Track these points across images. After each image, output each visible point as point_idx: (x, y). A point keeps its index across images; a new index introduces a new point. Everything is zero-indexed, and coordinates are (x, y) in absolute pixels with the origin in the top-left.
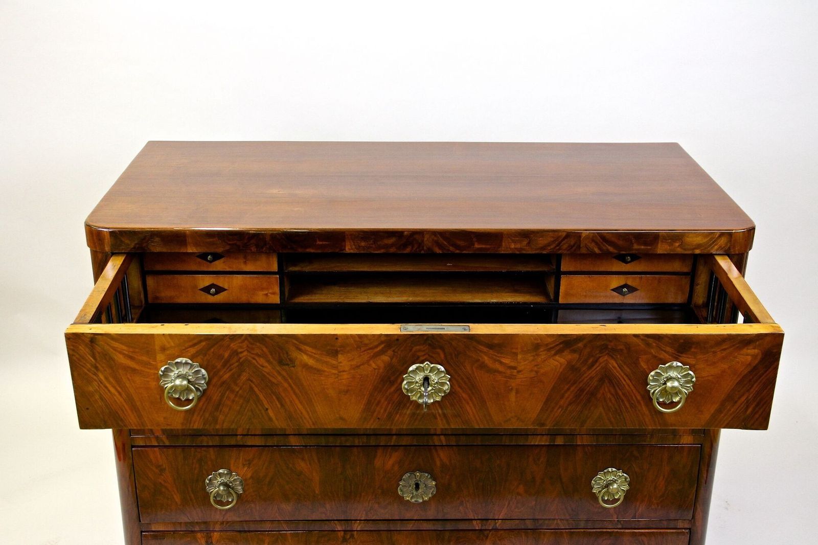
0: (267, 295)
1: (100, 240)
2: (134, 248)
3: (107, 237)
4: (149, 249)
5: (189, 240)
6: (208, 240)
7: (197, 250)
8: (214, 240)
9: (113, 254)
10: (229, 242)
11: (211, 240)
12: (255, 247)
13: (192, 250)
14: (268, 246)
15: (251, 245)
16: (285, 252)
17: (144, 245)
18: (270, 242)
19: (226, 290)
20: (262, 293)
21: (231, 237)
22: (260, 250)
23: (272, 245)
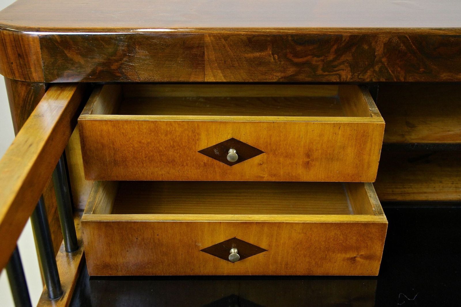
0: (353, 259)
1: (20, 56)
2: (93, 73)
3: (36, 49)
4: (122, 73)
5: (210, 55)
6: (251, 55)
7: (225, 77)
8: (263, 54)
9: (49, 86)
10: (296, 60)
11: (257, 54)
12: (349, 68)
13: (214, 76)
14: (377, 68)
15: (342, 66)
16: (410, 79)
17: (114, 67)
18: (384, 60)
19: (263, 250)
20: (344, 255)
21: (299, 48)
22: (358, 76)
23: (386, 66)
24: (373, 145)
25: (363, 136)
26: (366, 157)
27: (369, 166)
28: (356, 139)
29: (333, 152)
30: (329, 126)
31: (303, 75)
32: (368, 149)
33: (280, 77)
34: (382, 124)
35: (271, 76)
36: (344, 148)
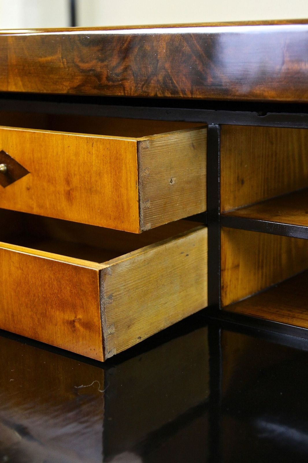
0: (73, 325)
8: (54, 57)
12: (132, 77)
14: (160, 77)
16: (198, 94)
18: (167, 65)
21: (84, 51)
22: (142, 87)
23: (170, 73)
24: (129, 174)
25: (117, 159)
26: (123, 191)
27: (129, 207)
28: (110, 163)
29: (91, 180)
30: (83, 142)
31: (90, 85)
32: (124, 180)
33: (69, 88)
34: (134, 142)
35: (61, 86)
36: (99, 174)
